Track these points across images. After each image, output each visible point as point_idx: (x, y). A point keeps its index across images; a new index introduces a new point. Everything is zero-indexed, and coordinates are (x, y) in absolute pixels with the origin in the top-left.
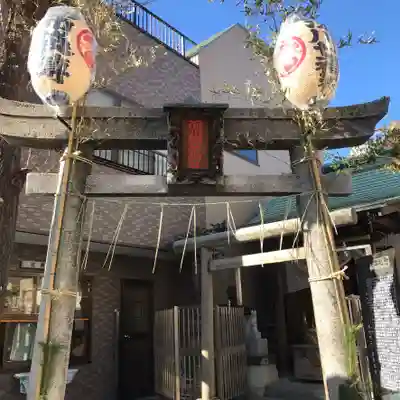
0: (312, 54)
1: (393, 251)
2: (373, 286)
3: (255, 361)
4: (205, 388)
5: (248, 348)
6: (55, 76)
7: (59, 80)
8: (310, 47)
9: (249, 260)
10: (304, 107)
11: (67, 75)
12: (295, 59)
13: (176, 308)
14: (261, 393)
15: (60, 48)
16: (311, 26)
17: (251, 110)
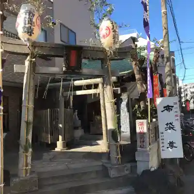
0: (112, 33)
1: (128, 93)
2: (121, 103)
3: (76, 128)
4: (60, 137)
5: (74, 123)
6: (29, 34)
7: (31, 35)
8: (111, 31)
9: (79, 93)
10: (107, 49)
11: (33, 33)
12: (107, 34)
13: (49, 110)
14: (78, 139)
15: (31, 24)
16: (112, 23)
17: (90, 47)
